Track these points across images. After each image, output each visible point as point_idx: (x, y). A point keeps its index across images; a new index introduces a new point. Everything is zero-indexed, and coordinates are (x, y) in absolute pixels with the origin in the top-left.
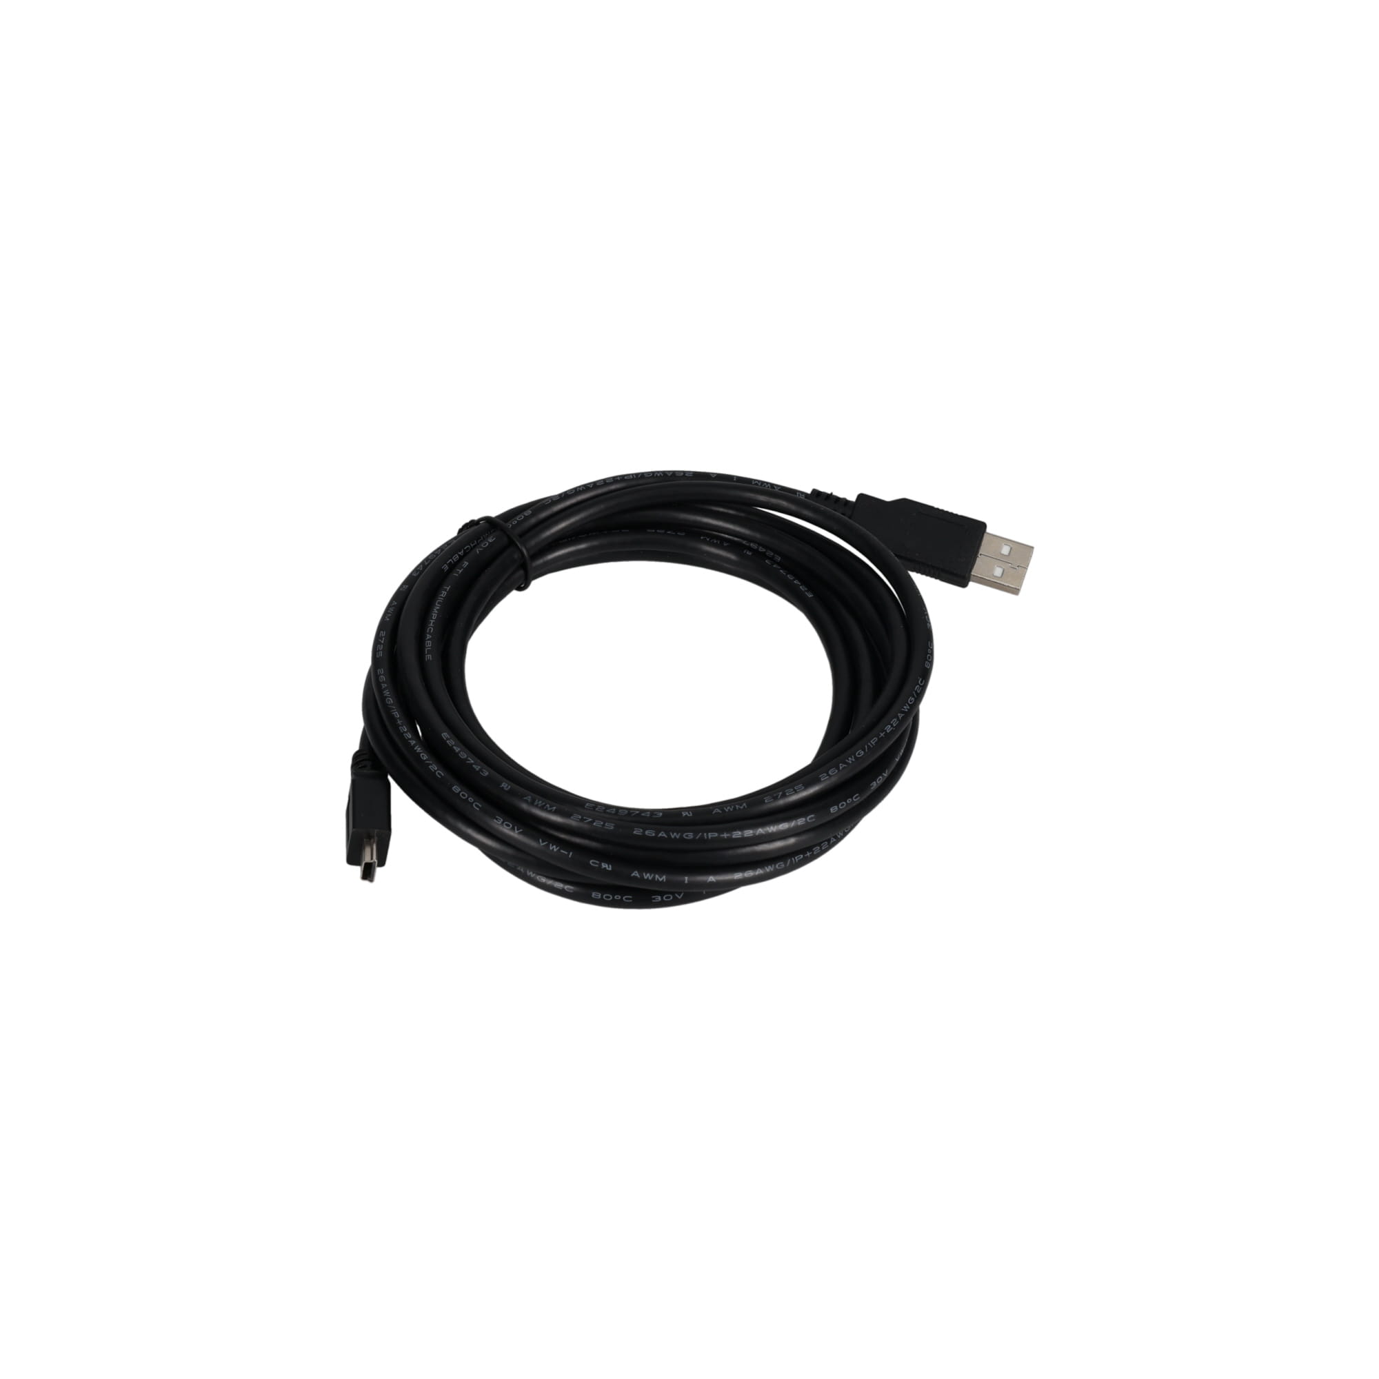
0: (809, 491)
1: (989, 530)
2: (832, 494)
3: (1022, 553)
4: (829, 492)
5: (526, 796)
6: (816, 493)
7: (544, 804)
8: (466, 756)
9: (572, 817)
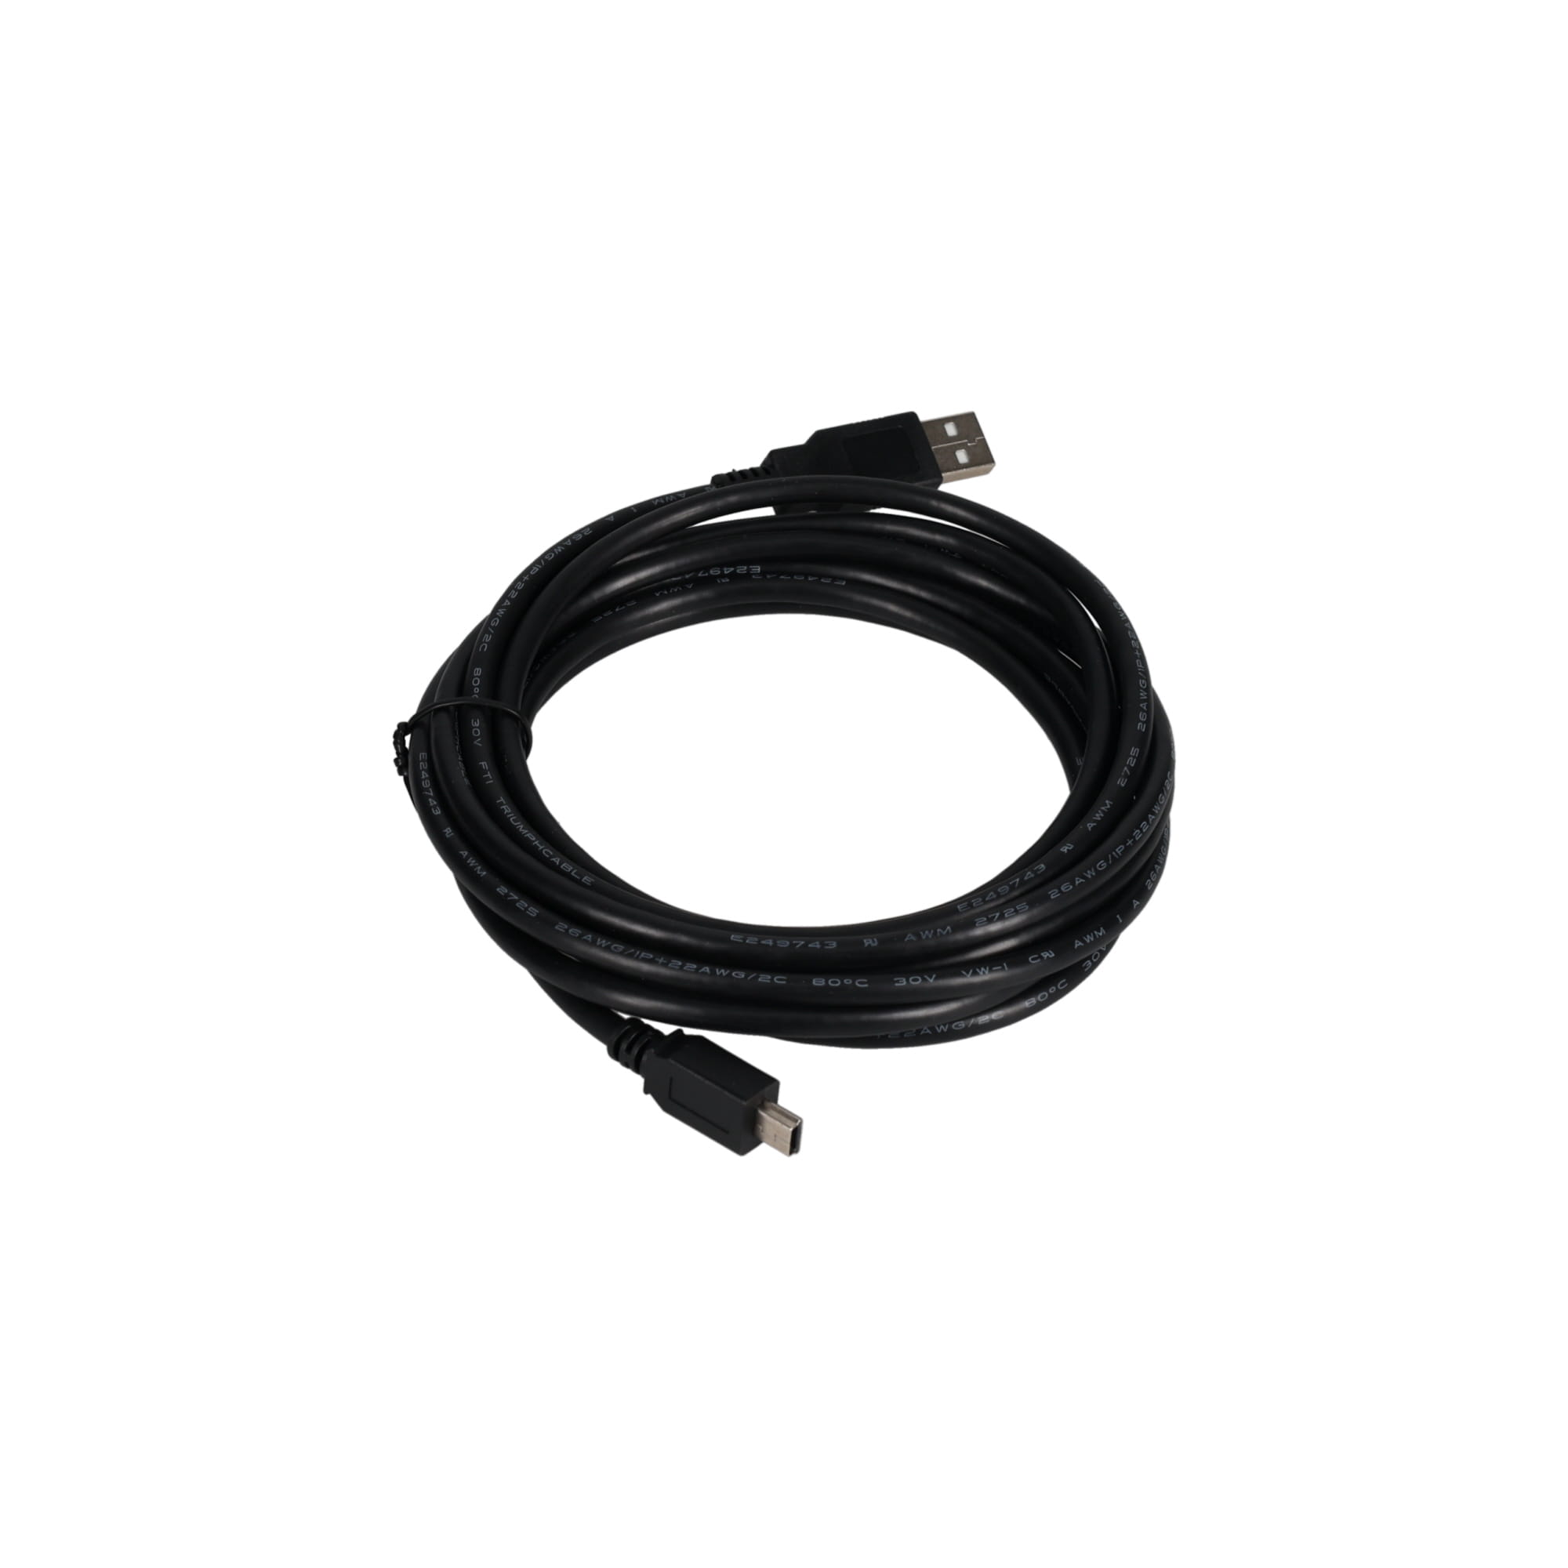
0: (708, 482)
1: (923, 418)
2: (734, 470)
3: (968, 423)
4: (730, 470)
5: (905, 937)
6: (718, 480)
7: (932, 931)
8: (788, 943)
9: (977, 925)
